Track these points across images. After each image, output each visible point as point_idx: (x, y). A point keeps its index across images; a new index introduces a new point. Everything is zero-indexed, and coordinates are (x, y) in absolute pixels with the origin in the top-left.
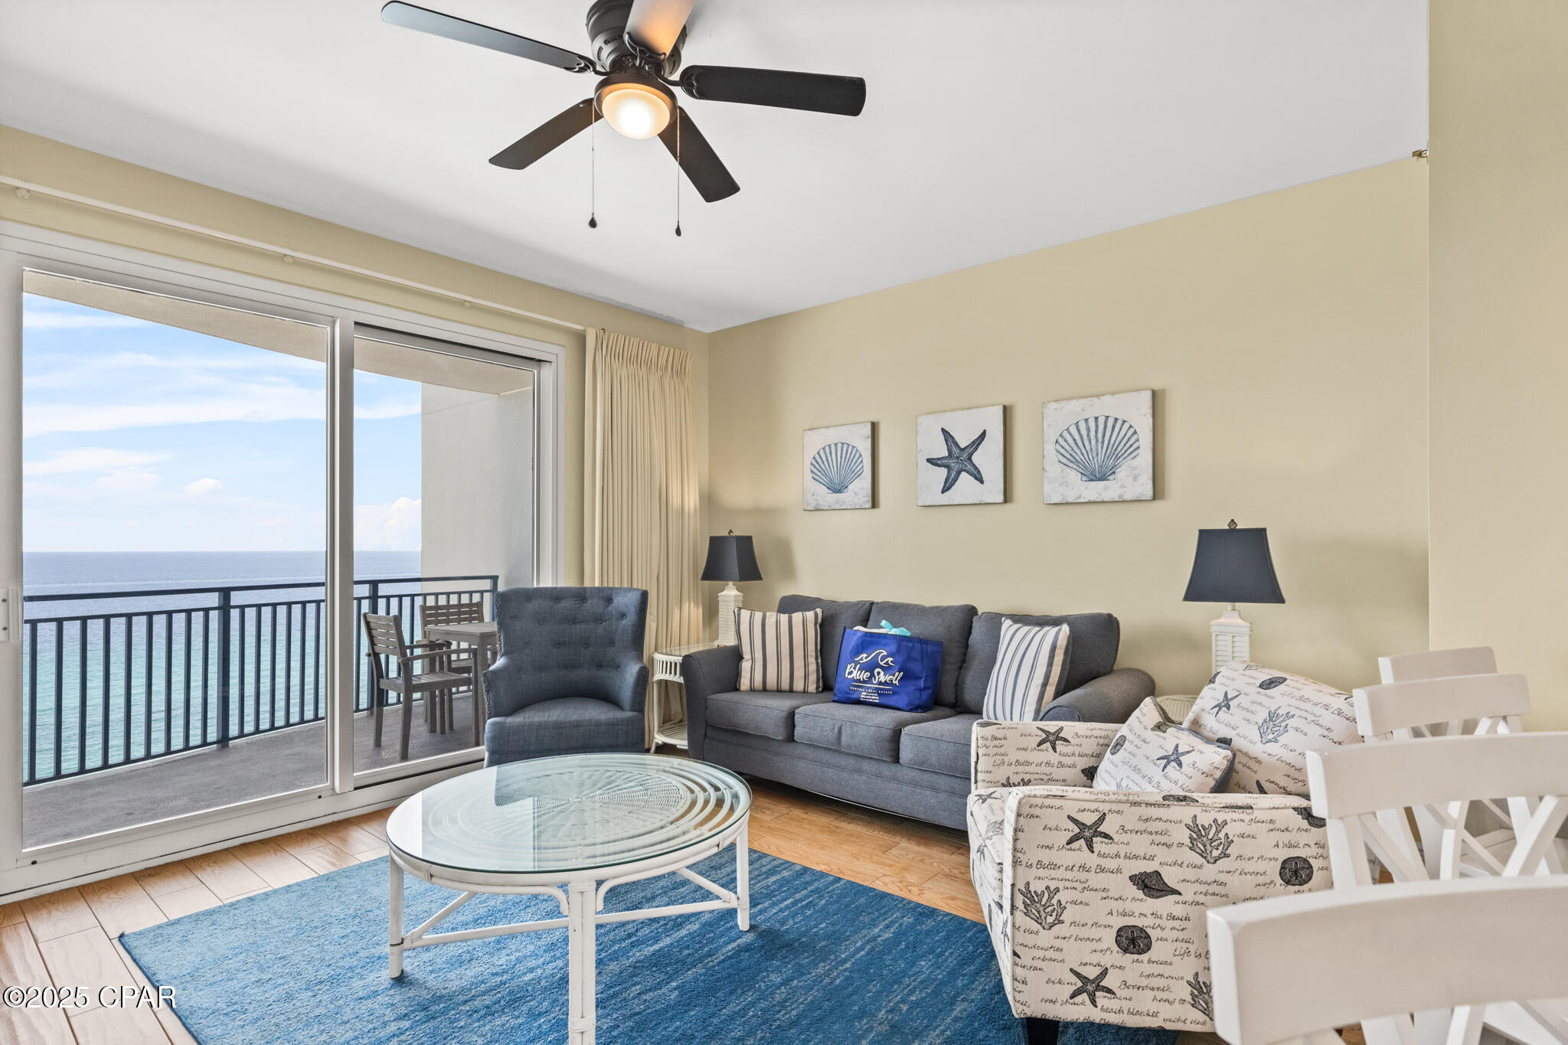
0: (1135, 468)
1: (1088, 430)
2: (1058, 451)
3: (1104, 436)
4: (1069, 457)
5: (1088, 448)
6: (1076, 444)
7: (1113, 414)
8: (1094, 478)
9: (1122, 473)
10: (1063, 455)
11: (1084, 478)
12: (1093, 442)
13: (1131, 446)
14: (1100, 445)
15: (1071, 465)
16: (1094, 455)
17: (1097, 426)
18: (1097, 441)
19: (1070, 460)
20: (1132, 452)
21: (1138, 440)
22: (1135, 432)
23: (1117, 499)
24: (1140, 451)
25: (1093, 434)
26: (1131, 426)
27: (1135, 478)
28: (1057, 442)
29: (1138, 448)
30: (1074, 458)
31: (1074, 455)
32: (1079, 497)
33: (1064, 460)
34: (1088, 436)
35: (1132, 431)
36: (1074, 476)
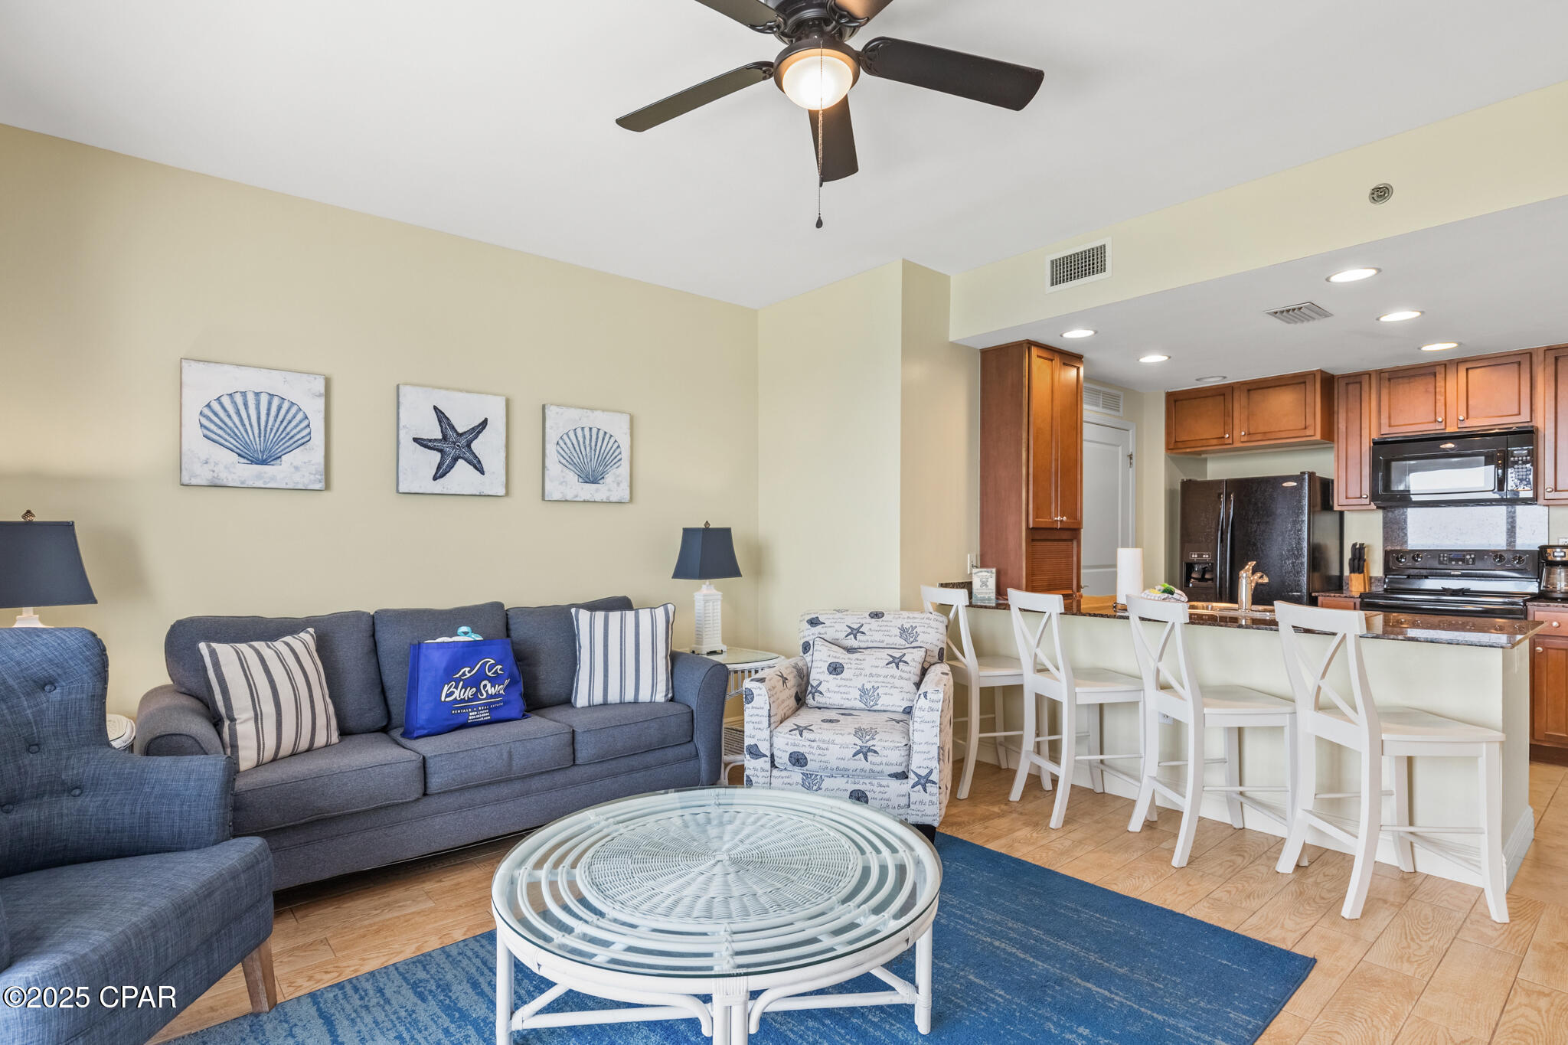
0: (618, 476)
1: (584, 438)
2: (558, 452)
3: (596, 445)
4: (568, 459)
5: (584, 453)
6: (575, 448)
7: (604, 428)
8: (588, 481)
9: (609, 478)
10: (563, 457)
11: (580, 480)
12: (588, 449)
13: (616, 457)
14: (593, 452)
15: (569, 466)
16: (589, 460)
17: (591, 435)
18: (591, 448)
19: (569, 462)
20: (615, 463)
21: (620, 453)
22: (619, 447)
23: (605, 500)
24: (622, 462)
25: (587, 442)
26: (616, 441)
27: (618, 484)
28: (558, 443)
29: (621, 459)
30: (572, 461)
31: (573, 458)
32: (576, 496)
33: (564, 462)
34: (584, 443)
35: (616, 445)
36: (572, 477)
